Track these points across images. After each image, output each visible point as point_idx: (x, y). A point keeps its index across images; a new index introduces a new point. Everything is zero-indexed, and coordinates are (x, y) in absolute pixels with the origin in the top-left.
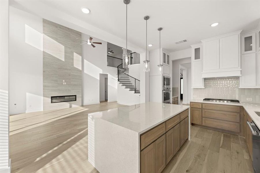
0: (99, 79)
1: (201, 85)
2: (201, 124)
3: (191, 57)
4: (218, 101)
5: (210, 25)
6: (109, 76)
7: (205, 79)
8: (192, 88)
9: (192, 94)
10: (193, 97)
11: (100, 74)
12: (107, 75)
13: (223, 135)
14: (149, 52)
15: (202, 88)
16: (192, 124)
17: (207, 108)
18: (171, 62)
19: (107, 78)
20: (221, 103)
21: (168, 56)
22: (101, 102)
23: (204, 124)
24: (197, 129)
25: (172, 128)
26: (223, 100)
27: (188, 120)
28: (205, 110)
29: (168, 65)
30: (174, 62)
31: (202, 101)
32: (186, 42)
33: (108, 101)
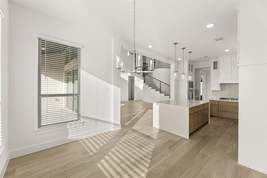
0: (128, 80)
1: (218, 88)
2: (218, 115)
3: (210, 67)
4: (230, 100)
5: (224, 50)
6: (136, 78)
7: (221, 84)
8: (211, 90)
9: (211, 95)
10: (212, 97)
11: (129, 76)
12: (134, 77)
13: (233, 122)
14: (177, 63)
15: (219, 90)
16: (211, 116)
17: (222, 104)
18: (194, 70)
19: (134, 80)
20: (233, 101)
21: (192, 65)
22: (129, 100)
23: (219, 116)
24: (214, 119)
25: (200, 111)
26: (234, 99)
27: (208, 110)
28: (221, 106)
29: (192, 72)
30: (196, 70)
31: (219, 100)
32: (206, 58)
33: (135, 99)
